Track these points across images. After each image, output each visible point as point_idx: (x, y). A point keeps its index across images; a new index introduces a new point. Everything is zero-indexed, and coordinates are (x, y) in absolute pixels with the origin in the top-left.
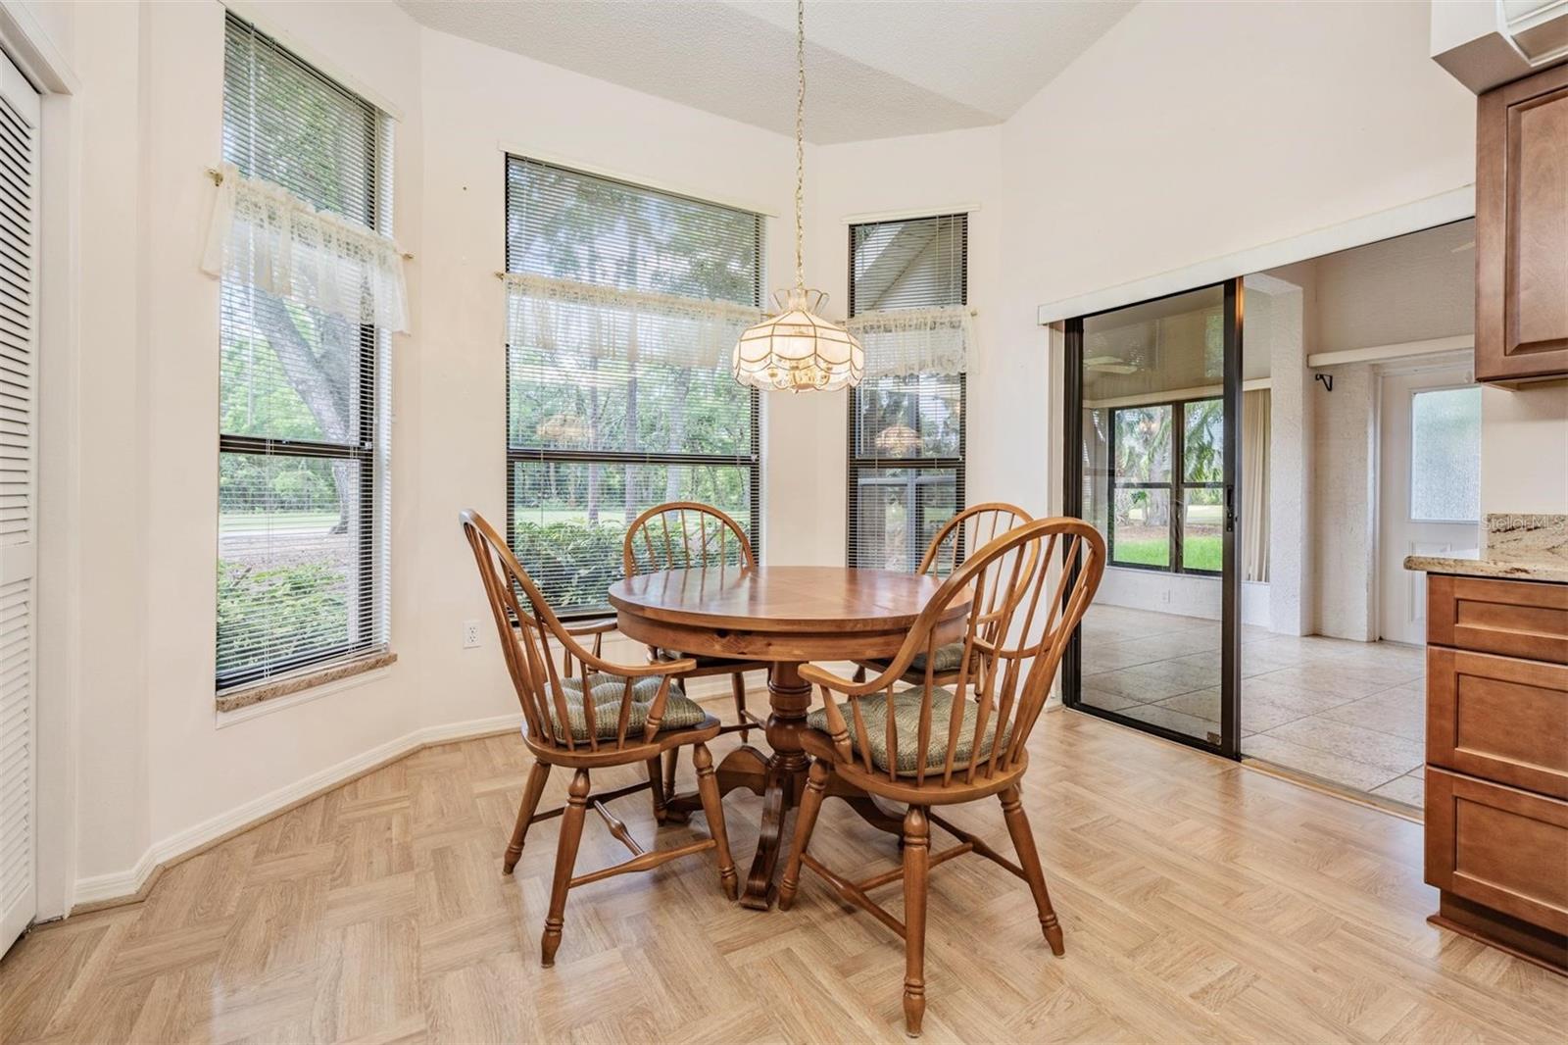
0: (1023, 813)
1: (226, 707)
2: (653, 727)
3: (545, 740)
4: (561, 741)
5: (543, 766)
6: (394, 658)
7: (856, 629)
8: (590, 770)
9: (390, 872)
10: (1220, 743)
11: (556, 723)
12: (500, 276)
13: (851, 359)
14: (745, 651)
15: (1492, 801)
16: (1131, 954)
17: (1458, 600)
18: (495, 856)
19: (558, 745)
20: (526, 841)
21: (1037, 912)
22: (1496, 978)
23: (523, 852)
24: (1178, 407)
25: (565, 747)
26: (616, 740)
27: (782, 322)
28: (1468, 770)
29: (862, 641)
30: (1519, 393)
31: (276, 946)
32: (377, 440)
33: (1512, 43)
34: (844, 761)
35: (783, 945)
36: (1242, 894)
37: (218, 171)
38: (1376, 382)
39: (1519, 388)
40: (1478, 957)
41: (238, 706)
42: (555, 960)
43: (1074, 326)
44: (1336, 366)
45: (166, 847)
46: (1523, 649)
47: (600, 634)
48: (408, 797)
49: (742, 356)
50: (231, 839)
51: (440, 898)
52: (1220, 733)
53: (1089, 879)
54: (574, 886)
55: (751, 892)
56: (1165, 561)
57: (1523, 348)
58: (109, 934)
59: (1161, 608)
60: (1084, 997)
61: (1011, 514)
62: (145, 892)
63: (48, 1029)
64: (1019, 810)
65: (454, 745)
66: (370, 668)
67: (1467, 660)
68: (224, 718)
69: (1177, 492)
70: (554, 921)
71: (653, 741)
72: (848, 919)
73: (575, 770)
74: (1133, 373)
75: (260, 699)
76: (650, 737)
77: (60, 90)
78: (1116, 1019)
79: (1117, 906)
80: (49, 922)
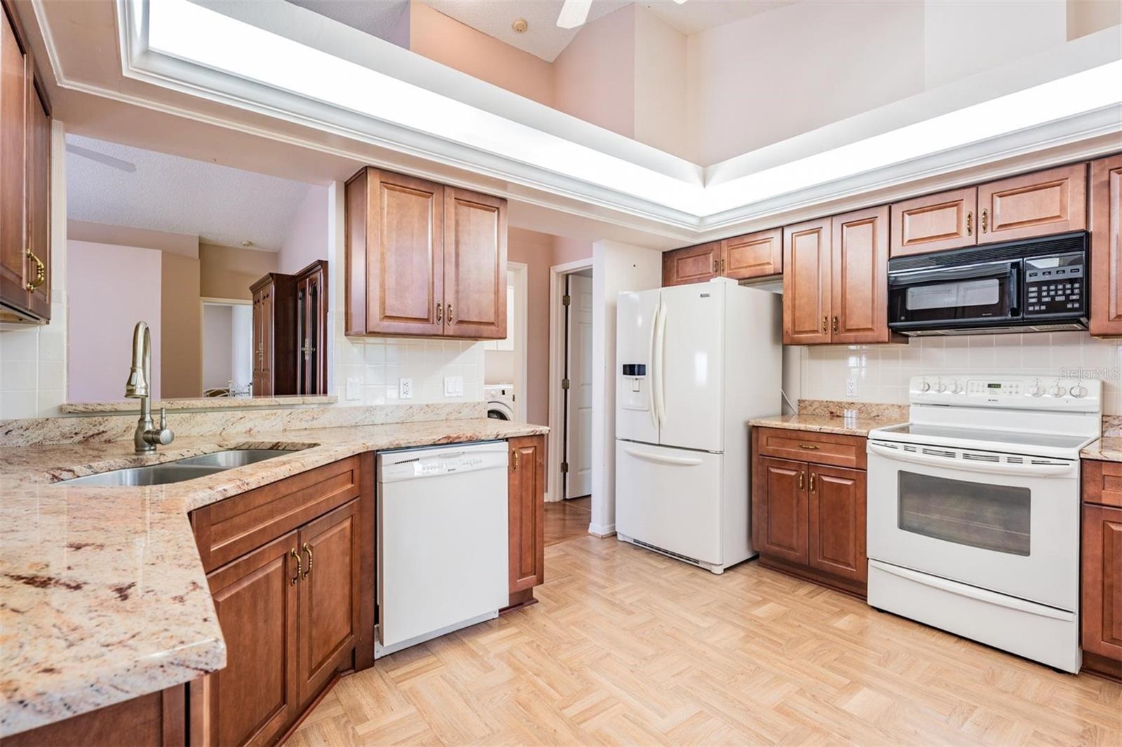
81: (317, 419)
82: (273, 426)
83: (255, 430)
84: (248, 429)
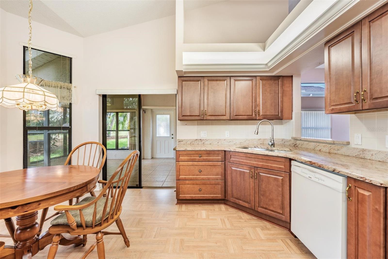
0: (120, 219)
7: (75, 189)
10: (138, 186)
14: (27, 210)
15: (183, 183)
16: (141, 237)
17: (180, 154)
21: (124, 240)
22: (185, 209)
24: (117, 113)
28: (181, 180)
29: (75, 192)
33: (183, 72)
34: (74, 230)
36: (153, 214)
38: (152, 112)
40: (182, 207)
43: (104, 97)
44: (146, 109)
46: (186, 160)
49: (3, 96)
52: (138, 184)
53: (127, 226)
56: (115, 148)
57: (183, 116)
59: (114, 158)
60: (137, 252)
61: (96, 145)
64: (119, 219)
67: (181, 163)
69: (117, 132)
74: (110, 106)
78: (145, 252)
79: (135, 229)
81: (339, 150)
82: (326, 150)
83: (321, 150)
84: (320, 149)
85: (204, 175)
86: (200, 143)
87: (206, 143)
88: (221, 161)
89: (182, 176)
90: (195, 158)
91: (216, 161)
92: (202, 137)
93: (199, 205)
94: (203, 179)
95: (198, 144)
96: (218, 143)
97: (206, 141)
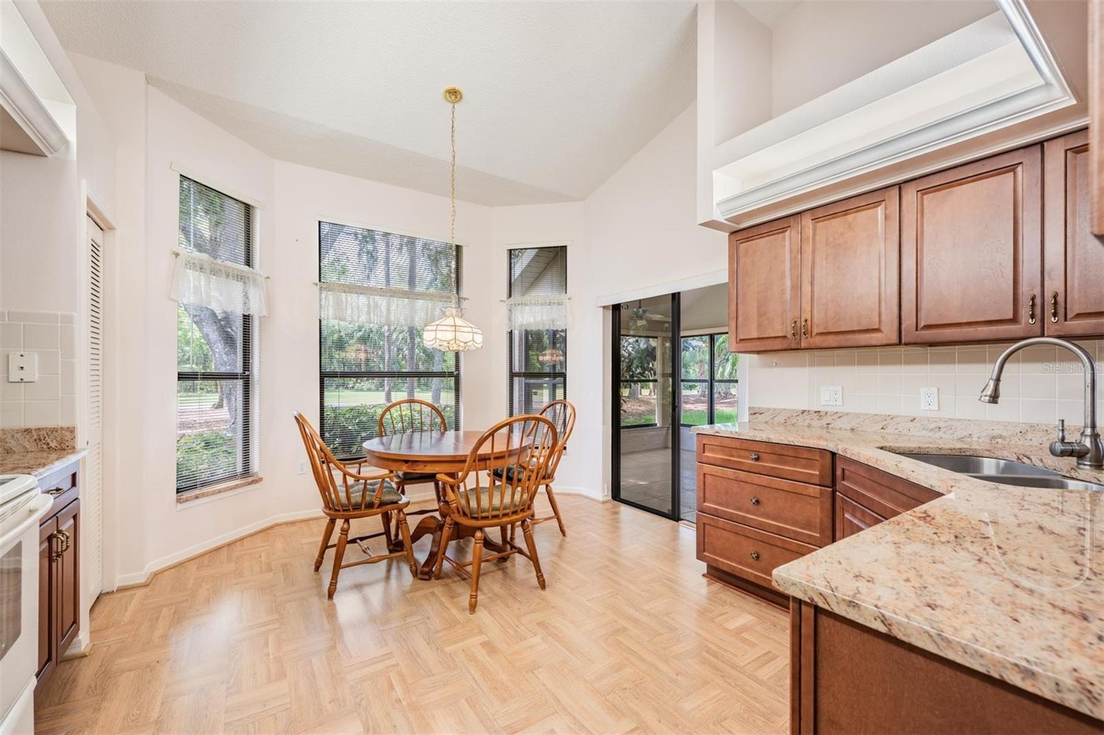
1: (182, 501)
2: (377, 502)
3: (330, 509)
4: (337, 508)
5: (333, 522)
6: (261, 479)
8: (351, 520)
9: (261, 572)
10: (671, 514)
11: (335, 501)
12: (316, 284)
13: (473, 340)
14: (416, 469)
15: (712, 523)
17: (704, 444)
18: (311, 565)
19: (336, 510)
20: (324, 557)
23: (323, 562)
24: (711, 338)
25: (339, 511)
26: (361, 508)
27: (442, 324)
28: (708, 512)
30: (759, 355)
31: (213, 598)
32: (252, 370)
33: (726, 222)
34: (454, 513)
35: (431, 590)
37: (177, 251)
39: (758, 354)
41: (186, 501)
42: (334, 597)
43: (616, 308)
45: (156, 563)
47: (360, 464)
48: (268, 546)
50: (184, 563)
51: (285, 580)
52: (671, 509)
54: (343, 568)
55: (422, 573)
57: (741, 341)
58: (136, 596)
62: (149, 581)
63: (123, 623)
65: (293, 523)
66: (249, 484)
67: (708, 469)
68: (180, 506)
69: (711, 384)
70: (334, 581)
71: (377, 508)
72: (462, 582)
73: (343, 520)
75: (197, 498)
76: (376, 506)
77: (111, 228)
80: (108, 593)
85: (768, 516)
86: (816, 423)
87: (838, 424)
88: (818, 482)
89: (709, 503)
90: (740, 462)
91: (801, 480)
92: (825, 403)
93: (757, 601)
94: (761, 526)
95: (809, 426)
96: (882, 428)
97: (835, 417)
